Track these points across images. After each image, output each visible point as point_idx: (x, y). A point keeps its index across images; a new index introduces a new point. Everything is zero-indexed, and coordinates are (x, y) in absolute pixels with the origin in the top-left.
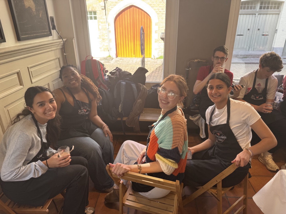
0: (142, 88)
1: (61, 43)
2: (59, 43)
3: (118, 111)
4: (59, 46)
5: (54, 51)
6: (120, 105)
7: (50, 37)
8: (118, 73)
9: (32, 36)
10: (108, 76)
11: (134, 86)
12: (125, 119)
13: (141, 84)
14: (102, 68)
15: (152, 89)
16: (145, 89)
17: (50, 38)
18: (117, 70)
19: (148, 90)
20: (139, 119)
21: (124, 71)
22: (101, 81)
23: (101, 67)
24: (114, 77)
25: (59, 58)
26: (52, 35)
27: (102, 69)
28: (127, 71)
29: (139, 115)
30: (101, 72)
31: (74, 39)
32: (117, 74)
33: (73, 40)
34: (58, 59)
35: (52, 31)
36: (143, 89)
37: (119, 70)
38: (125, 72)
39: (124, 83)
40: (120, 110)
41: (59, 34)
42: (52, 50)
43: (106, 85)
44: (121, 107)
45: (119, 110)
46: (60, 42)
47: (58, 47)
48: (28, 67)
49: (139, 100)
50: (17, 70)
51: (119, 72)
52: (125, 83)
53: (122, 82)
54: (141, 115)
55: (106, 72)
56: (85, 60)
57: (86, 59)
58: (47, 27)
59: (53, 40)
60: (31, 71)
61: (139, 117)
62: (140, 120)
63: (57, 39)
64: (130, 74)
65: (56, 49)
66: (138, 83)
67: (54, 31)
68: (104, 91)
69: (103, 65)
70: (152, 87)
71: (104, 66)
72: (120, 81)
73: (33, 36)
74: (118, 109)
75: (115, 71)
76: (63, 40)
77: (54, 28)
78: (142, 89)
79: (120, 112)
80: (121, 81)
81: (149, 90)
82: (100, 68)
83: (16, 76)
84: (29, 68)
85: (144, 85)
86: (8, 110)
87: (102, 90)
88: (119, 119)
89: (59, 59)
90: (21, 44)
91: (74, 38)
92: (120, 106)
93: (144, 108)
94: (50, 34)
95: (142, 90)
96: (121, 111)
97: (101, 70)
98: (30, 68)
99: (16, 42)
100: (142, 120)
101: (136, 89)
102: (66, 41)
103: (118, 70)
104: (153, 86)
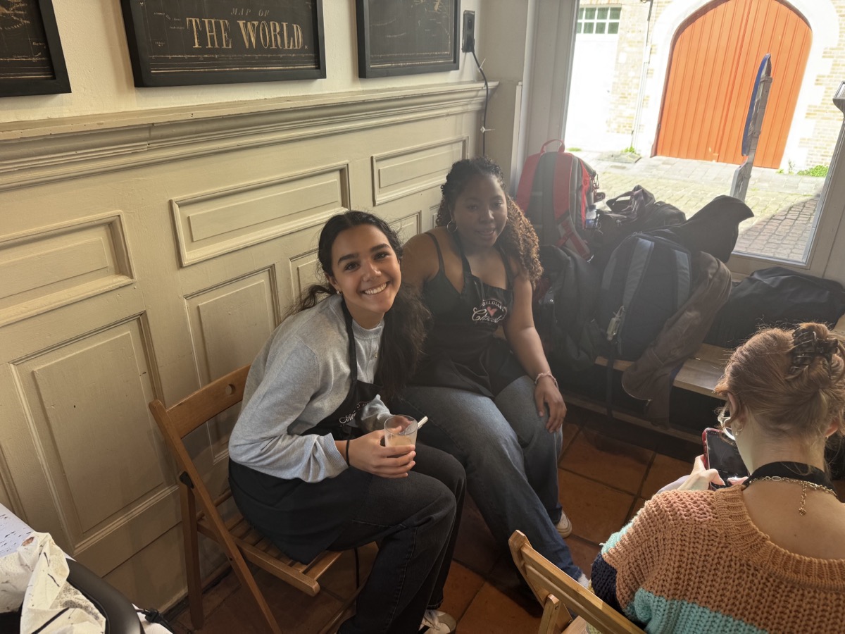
0: (710, 271)
1: (481, 93)
2: (473, 94)
3: (604, 336)
4: (473, 102)
5: (454, 117)
6: (614, 316)
7: (453, 72)
8: (635, 206)
9: (400, 66)
10: (598, 212)
11: (683, 259)
12: (622, 365)
13: (714, 259)
14: (586, 184)
15: (752, 280)
16: (722, 276)
17: (452, 76)
18: (637, 197)
19: (735, 281)
20: (672, 380)
21: (660, 202)
22: (574, 226)
23: (585, 180)
24: (617, 218)
25: (464, 139)
26: (457, 68)
27: (585, 187)
28: (669, 205)
29: (678, 365)
30: (580, 198)
31: (520, 83)
32: (630, 209)
33: (518, 88)
34: (461, 144)
35: (462, 54)
36: (714, 275)
37: (642, 198)
38: (662, 205)
39: (649, 243)
40: (611, 332)
41: (479, 66)
42: (448, 115)
43: (583, 243)
44: (617, 322)
45: (609, 332)
46: (479, 90)
47: (470, 107)
48: (372, 158)
49: (690, 310)
50: (341, 163)
51: (641, 204)
52: (653, 243)
53: (641, 240)
54: (685, 365)
55: (598, 197)
56: (539, 152)
57: (542, 151)
58: (450, 43)
59: (460, 83)
60: (379, 170)
61: (676, 371)
62: (675, 384)
63: (473, 82)
64: (681, 215)
65: (462, 113)
66: (702, 252)
67: (470, 55)
68: (574, 258)
69: (593, 174)
70: (752, 274)
71: (593, 179)
72: (636, 234)
73: (404, 66)
74: (606, 330)
75: (628, 198)
76: (486, 84)
77: (469, 47)
78: (710, 276)
79: (610, 338)
80: (641, 234)
81: (739, 284)
82: (580, 185)
83: (335, 178)
84: (374, 160)
85: (725, 262)
86: (298, 269)
87: (569, 254)
88: (601, 361)
89: (464, 142)
90: (365, 89)
91: (522, 81)
92: (614, 320)
93: (704, 342)
94: (455, 65)
95: (711, 280)
96: (615, 337)
97: (580, 188)
98: (377, 161)
99: (354, 81)
100: (685, 384)
101: (688, 273)
102: (495, 90)
103: (641, 195)
104: (761, 272)
